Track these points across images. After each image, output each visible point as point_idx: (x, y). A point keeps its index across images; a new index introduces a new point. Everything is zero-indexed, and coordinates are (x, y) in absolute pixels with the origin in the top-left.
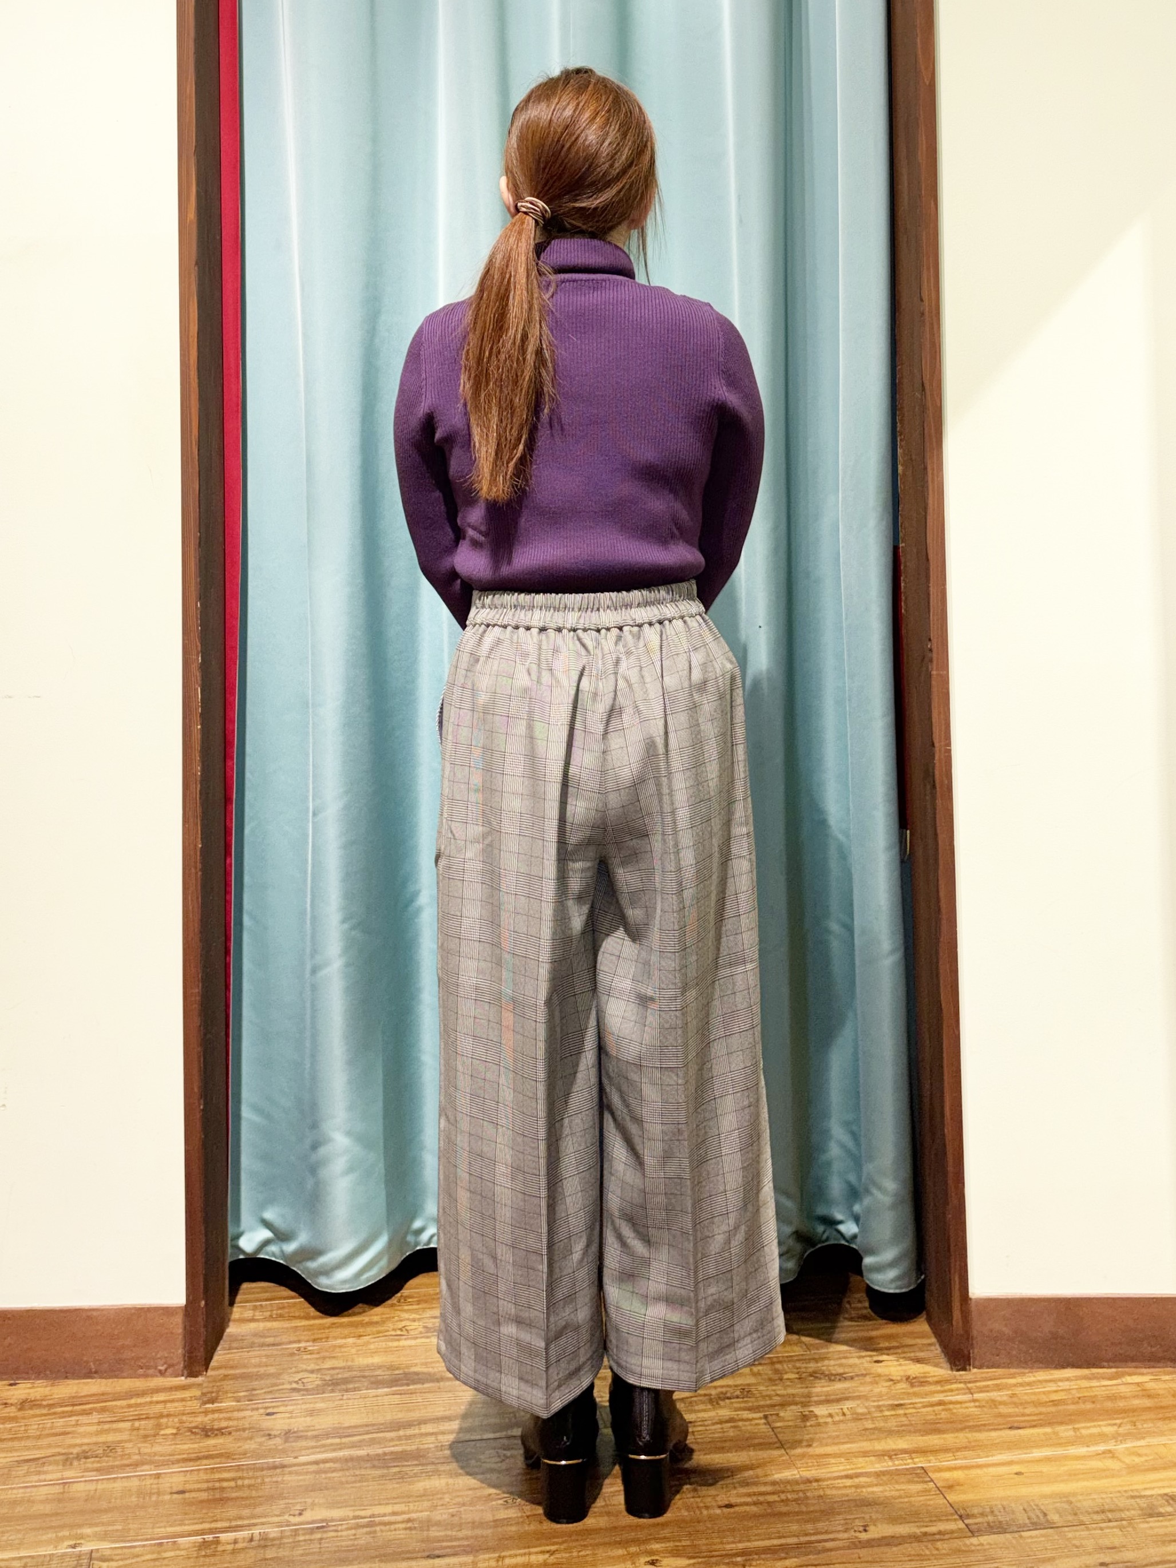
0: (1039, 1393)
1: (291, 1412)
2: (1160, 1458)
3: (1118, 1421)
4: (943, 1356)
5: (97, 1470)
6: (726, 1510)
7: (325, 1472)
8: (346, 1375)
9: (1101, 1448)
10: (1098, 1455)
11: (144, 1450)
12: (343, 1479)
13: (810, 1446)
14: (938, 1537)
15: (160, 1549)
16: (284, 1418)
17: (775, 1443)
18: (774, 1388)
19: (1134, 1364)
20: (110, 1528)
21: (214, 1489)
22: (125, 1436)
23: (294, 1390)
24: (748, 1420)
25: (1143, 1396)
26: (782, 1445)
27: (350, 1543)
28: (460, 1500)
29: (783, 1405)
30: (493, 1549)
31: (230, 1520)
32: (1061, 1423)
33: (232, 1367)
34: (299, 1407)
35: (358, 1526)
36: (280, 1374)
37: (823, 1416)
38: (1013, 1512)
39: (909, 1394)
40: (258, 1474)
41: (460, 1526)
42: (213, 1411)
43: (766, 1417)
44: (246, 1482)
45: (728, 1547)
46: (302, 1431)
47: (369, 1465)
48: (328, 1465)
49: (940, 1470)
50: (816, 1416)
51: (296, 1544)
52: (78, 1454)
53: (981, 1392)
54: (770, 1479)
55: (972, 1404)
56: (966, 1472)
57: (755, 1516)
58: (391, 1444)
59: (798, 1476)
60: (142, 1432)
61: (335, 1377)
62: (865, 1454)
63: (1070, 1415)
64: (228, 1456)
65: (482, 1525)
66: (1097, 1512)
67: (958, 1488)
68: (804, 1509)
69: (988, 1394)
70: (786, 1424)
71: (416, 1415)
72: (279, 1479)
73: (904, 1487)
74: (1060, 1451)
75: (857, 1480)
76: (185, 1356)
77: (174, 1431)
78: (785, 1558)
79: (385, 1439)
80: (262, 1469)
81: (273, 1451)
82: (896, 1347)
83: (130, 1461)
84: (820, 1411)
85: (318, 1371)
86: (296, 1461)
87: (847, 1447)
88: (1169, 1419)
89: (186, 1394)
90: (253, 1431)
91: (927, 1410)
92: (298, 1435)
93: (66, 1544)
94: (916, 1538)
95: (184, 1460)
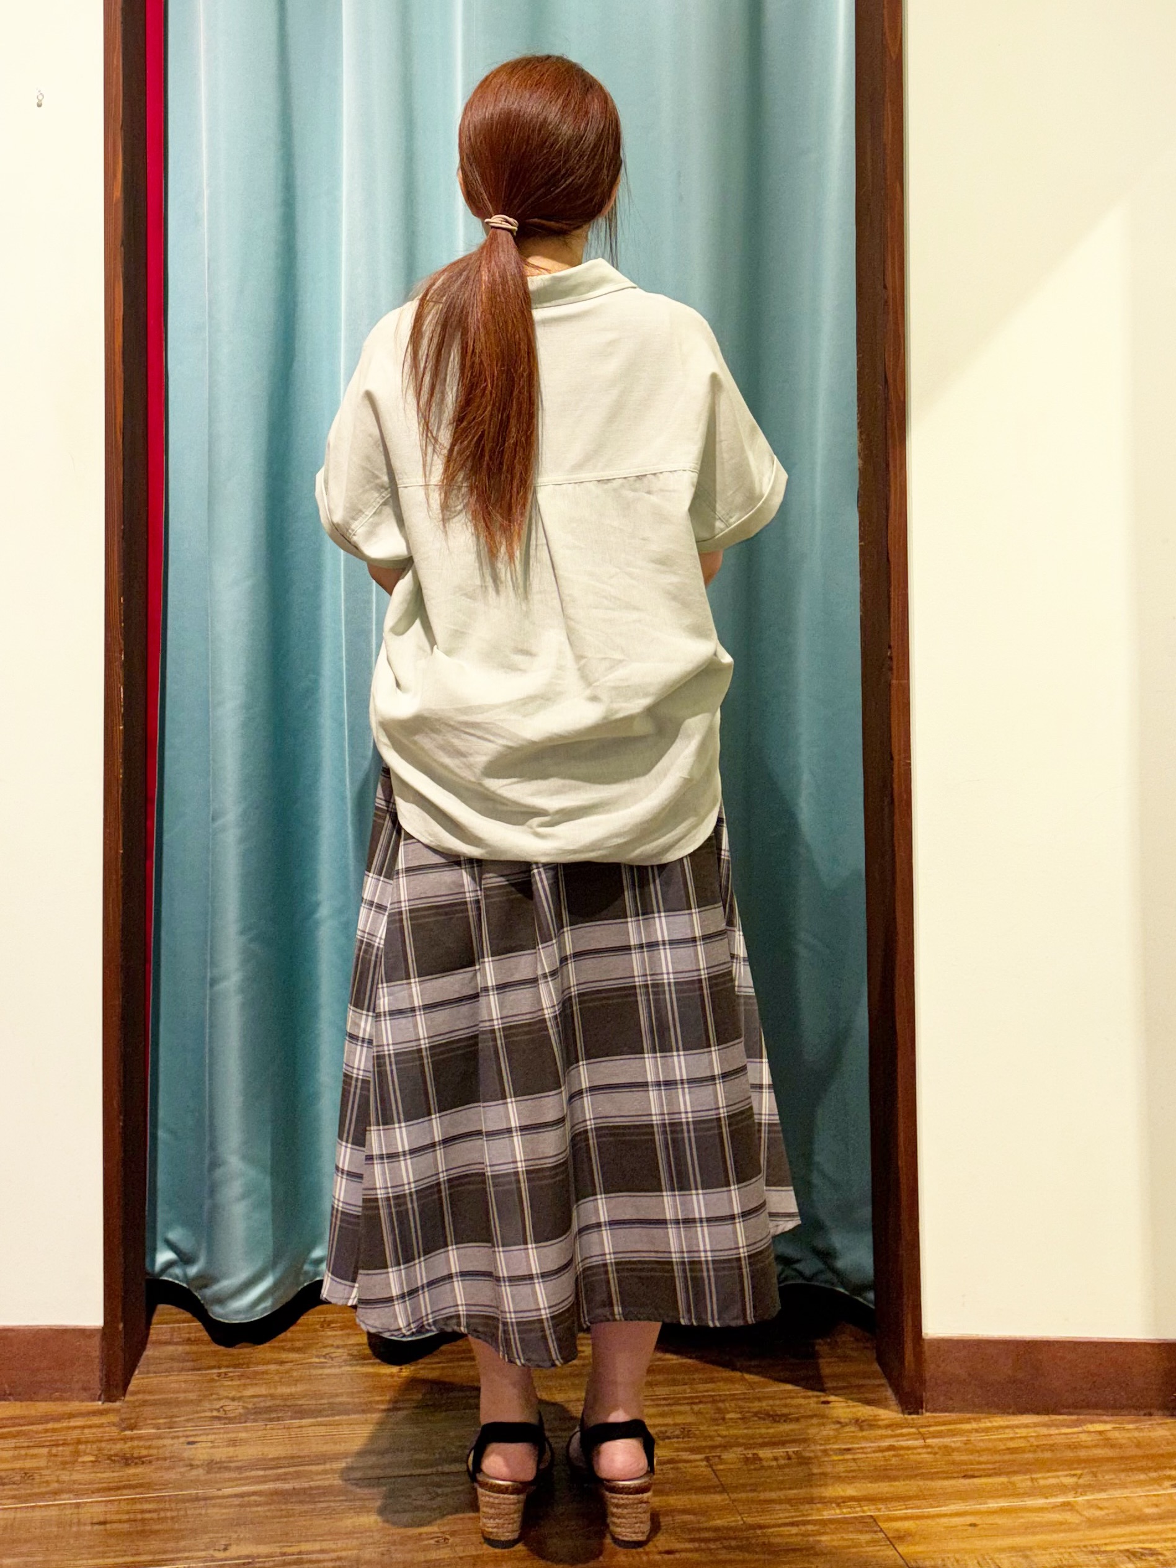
0: (996, 1440)
1: (212, 1442)
2: (1123, 1512)
3: (1078, 1472)
4: (894, 1398)
5: (14, 1497)
6: (664, 1556)
7: (249, 1505)
8: (269, 1404)
9: (1061, 1499)
10: (1054, 1508)
11: (60, 1479)
12: (268, 1514)
13: (751, 1491)
16: (204, 1448)
17: (718, 1487)
18: (716, 1428)
19: (1096, 1411)
21: (135, 1521)
22: (42, 1463)
23: (218, 1418)
24: (689, 1461)
25: (1106, 1445)
26: (723, 1489)
29: (725, 1447)
31: (153, 1554)
32: (1017, 1473)
33: (151, 1393)
34: (221, 1436)
35: (286, 1563)
36: (200, 1401)
37: (767, 1459)
39: (856, 1437)
40: (180, 1506)
42: (132, 1439)
43: (707, 1459)
44: (169, 1514)
46: (224, 1462)
47: (295, 1499)
48: (253, 1498)
49: (890, 1519)
50: (760, 1459)
53: (934, 1437)
54: (711, 1525)
55: (924, 1450)
56: (917, 1522)
57: (697, 1563)
58: (320, 1477)
59: (741, 1522)
60: (60, 1459)
61: (258, 1406)
62: (812, 1500)
63: (1026, 1464)
64: (148, 1486)
67: (909, 1538)
69: (941, 1440)
70: (729, 1466)
71: (343, 1448)
72: (203, 1512)
73: (851, 1536)
74: (1017, 1502)
75: (803, 1528)
76: (102, 1379)
77: (92, 1458)
79: (311, 1471)
80: (184, 1501)
81: (195, 1482)
82: (844, 1388)
83: (48, 1489)
84: (765, 1453)
85: (240, 1398)
86: (220, 1493)
87: (792, 1493)
88: (1132, 1470)
89: (104, 1420)
90: (175, 1460)
91: (877, 1455)
92: (221, 1466)
95: (104, 1489)
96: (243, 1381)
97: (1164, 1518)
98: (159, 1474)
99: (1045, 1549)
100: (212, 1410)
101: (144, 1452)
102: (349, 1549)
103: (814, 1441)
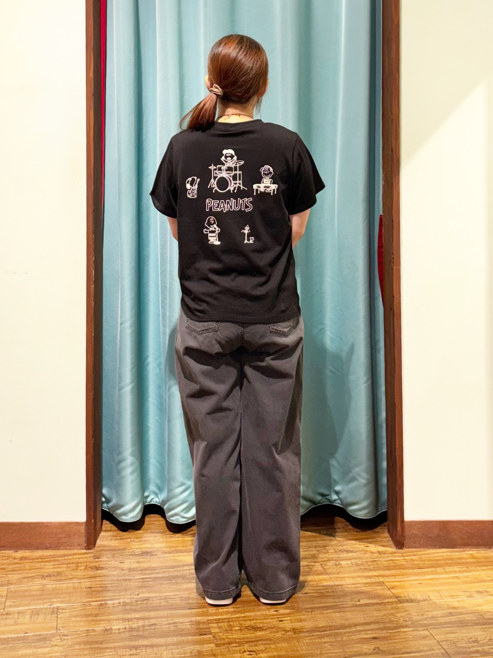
0: (432, 557)
1: (131, 562)
2: (477, 579)
3: (461, 567)
4: (393, 544)
5: (56, 580)
6: (304, 595)
7: (146, 581)
8: (152, 550)
9: (453, 575)
10: (451, 578)
11: (73, 574)
12: (154, 584)
13: (337, 574)
14: (387, 603)
15: (83, 606)
16: (127, 564)
17: (325, 573)
18: (324, 555)
19: (469, 547)
20: (64, 599)
21: (103, 587)
22: (65, 569)
23: (132, 555)
24: (314, 566)
25: (472, 558)
26: (327, 574)
27: (158, 604)
29: (328, 561)
31: (111, 597)
32: (438, 567)
33: (105, 547)
34: (134, 560)
36: (125, 550)
38: (417, 596)
39: (379, 557)
40: (119, 582)
42: (98, 562)
43: (321, 565)
44: (116, 585)
45: (306, 606)
47: (162, 579)
48: (147, 579)
49: (390, 582)
50: (341, 564)
51: (137, 605)
52: (47, 575)
53: (408, 556)
54: (321, 585)
55: (404, 561)
56: (400, 583)
57: (315, 597)
58: (172, 573)
59: (333, 584)
60: (71, 568)
62: (359, 577)
63: (442, 564)
64: (107, 576)
66: (449, 596)
67: (397, 588)
68: (335, 594)
69: (410, 557)
70: (329, 567)
71: (181, 564)
72: (128, 584)
73: (374, 587)
74: (437, 576)
75: (356, 586)
76: (86, 542)
77: (84, 568)
79: (168, 571)
80: (122, 581)
81: (125, 575)
82: (374, 542)
83: (68, 578)
84: (343, 563)
85: (139, 548)
86: (134, 578)
87: (353, 575)
88: (482, 566)
89: (88, 556)
90: (116, 568)
91: (384, 563)
92: (134, 570)
93: (47, 604)
94: (378, 604)
95: (89, 577)
96: (140, 543)
98: (110, 573)
99: (446, 591)
100: (129, 552)
101: (103, 566)
102: (185, 594)
103: (361, 558)
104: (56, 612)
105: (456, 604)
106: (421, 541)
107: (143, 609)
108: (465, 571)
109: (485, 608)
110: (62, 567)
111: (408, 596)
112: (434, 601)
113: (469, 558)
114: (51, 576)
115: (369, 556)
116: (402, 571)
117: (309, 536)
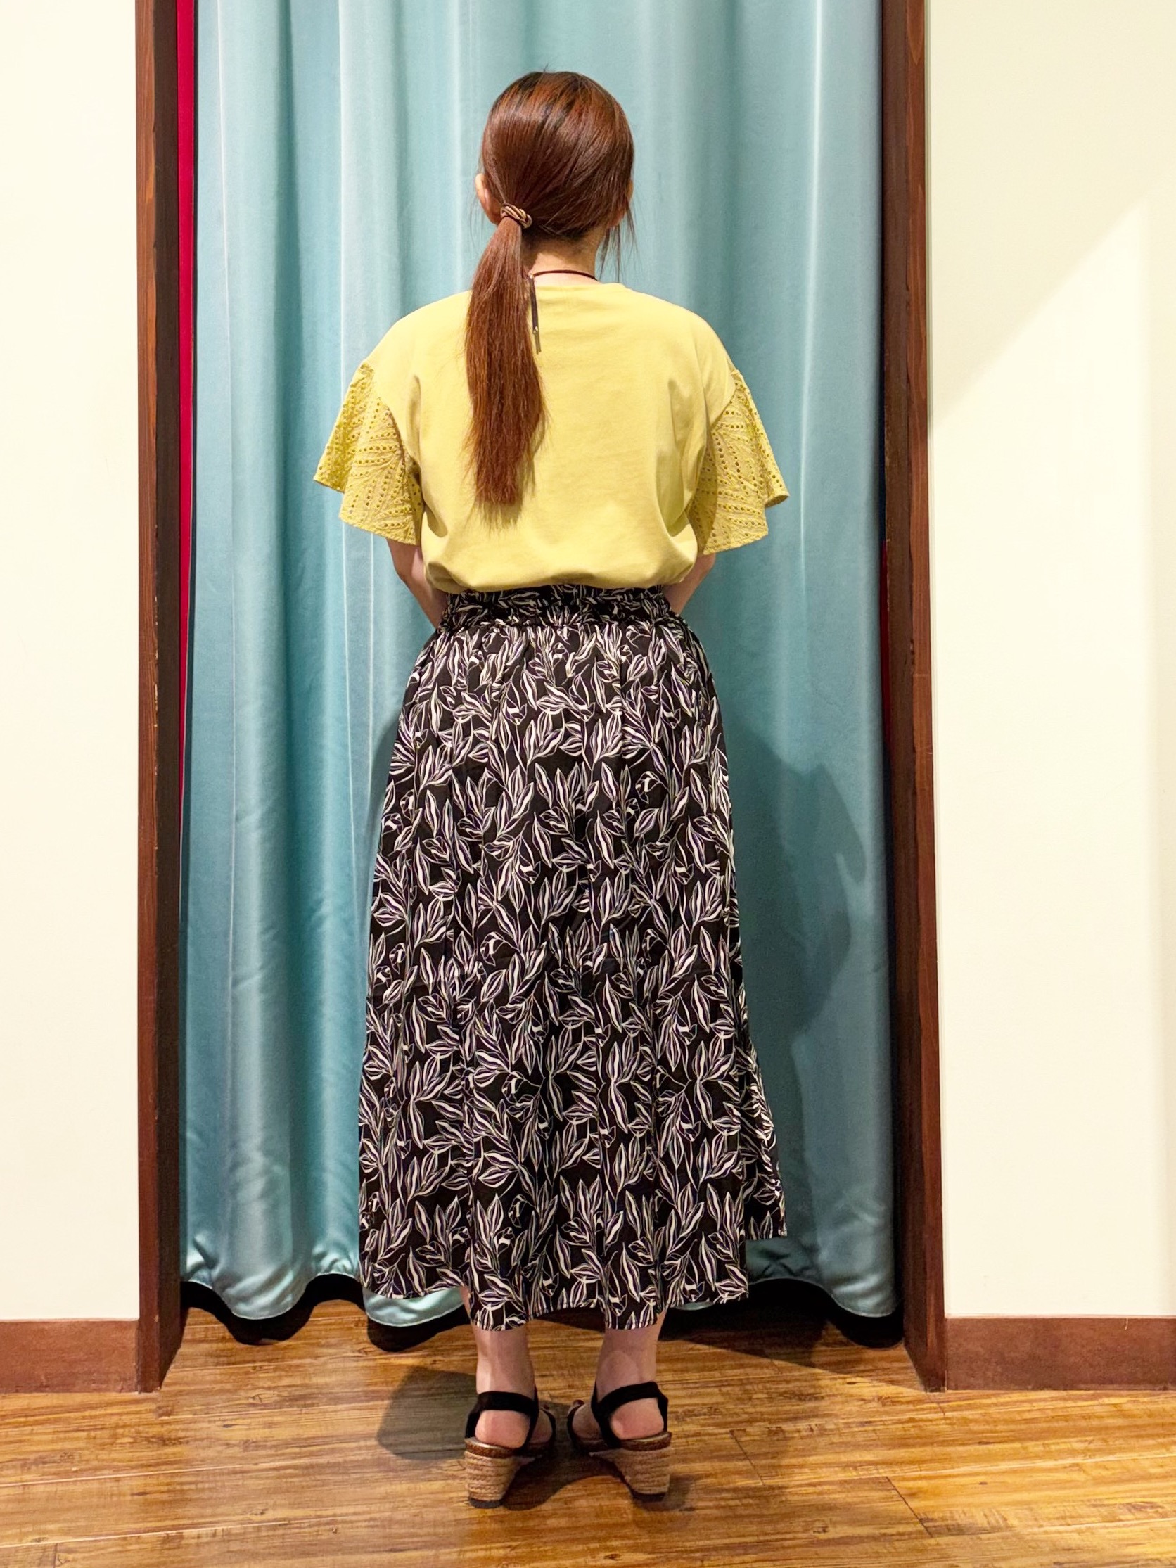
0: (1011, 1413)
1: (249, 1425)
2: (1128, 1471)
3: (1090, 1438)
4: (916, 1379)
5: (54, 1474)
6: (688, 1513)
7: (286, 1476)
8: (305, 1392)
9: (1070, 1461)
10: (1063, 1468)
11: (102, 1457)
12: (304, 1484)
13: (773, 1458)
14: (898, 1537)
15: (121, 1542)
16: (241, 1430)
17: (740, 1455)
18: (743, 1406)
19: (1111, 1387)
20: (74, 1525)
21: (174, 1491)
22: (82, 1444)
23: (253, 1405)
24: (715, 1434)
25: (1118, 1417)
26: (746, 1456)
27: (312, 1538)
28: (420, 1502)
29: (751, 1422)
30: (455, 1545)
31: (193, 1518)
32: (1030, 1439)
33: (187, 1384)
34: (259, 1420)
35: (319, 1524)
36: (236, 1391)
37: (790, 1432)
38: (973, 1516)
39: (878, 1411)
40: (218, 1478)
41: (422, 1525)
42: (169, 1423)
43: (732, 1432)
44: (207, 1485)
45: (688, 1544)
46: (260, 1441)
47: (328, 1471)
48: (288, 1471)
49: (904, 1479)
50: (783, 1431)
51: (259, 1538)
52: (36, 1460)
53: (953, 1411)
54: (732, 1485)
55: (943, 1422)
56: (932, 1482)
57: (716, 1518)
58: (352, 1453)
59: (761, 1484)
60: (98, 1441)
61: (292, 1394)
62: (830, 1465)
63: (1041, 1432)
64: (188, 1462)
65: (443, 1524)
66: (1058, 1519)
67: (921, 1495)
68: (765, 1512)
69: (958, 1413)
70: (753, 1438)
72: (240, 1483)
73: (866, 1494)
74: (1029, 1464)
75: (819, 1488)
76: (138, 1370)
77: (131, 1440)
78: (744, 1554)
80: (222, 1474)
81: (232, 1459)
82: (869, 1371)
83: (88, 1466)
84: (787, 1427)
85: (275, 1388)
86: (255, 1467)
87: (812, 1459)
88: (1141, 1436)
89: (143, 1407)
90: (212, 1441)
91: (894, 1426)
92: (257, 1445)
93: (30, 1538)
94: (874, 1538)
95: (142, 1466)
96: (277, 1374)
97: (1166, 1477)
98: (195, 1453)
99: (1049, 1503)
100: (247, 1398)
101: (181, 1434)
102: (382, 1511)
103: (836, 1416)
104: (50, 1559)
105: (1074, 1540)
106: (987, 1369)
107: (272, 1551)
108: (1099, 1451)
109: (1149, 1550)
110: (72, 1439)
111: (952, 1518)
112: (1017, 1530)
113: (1108, 1417)
114: (45, 1463)
115: (855, 1409)
116: (937, 1449)
117: (705, 1357)
